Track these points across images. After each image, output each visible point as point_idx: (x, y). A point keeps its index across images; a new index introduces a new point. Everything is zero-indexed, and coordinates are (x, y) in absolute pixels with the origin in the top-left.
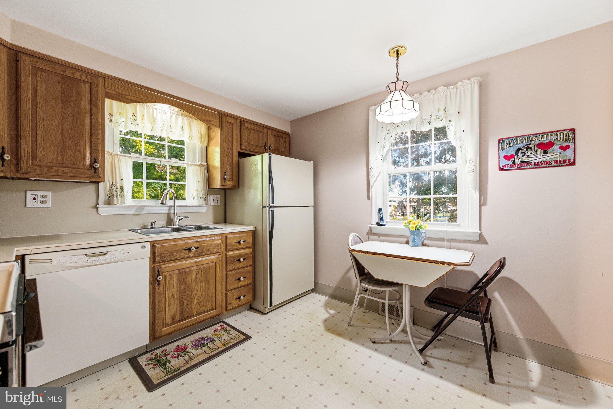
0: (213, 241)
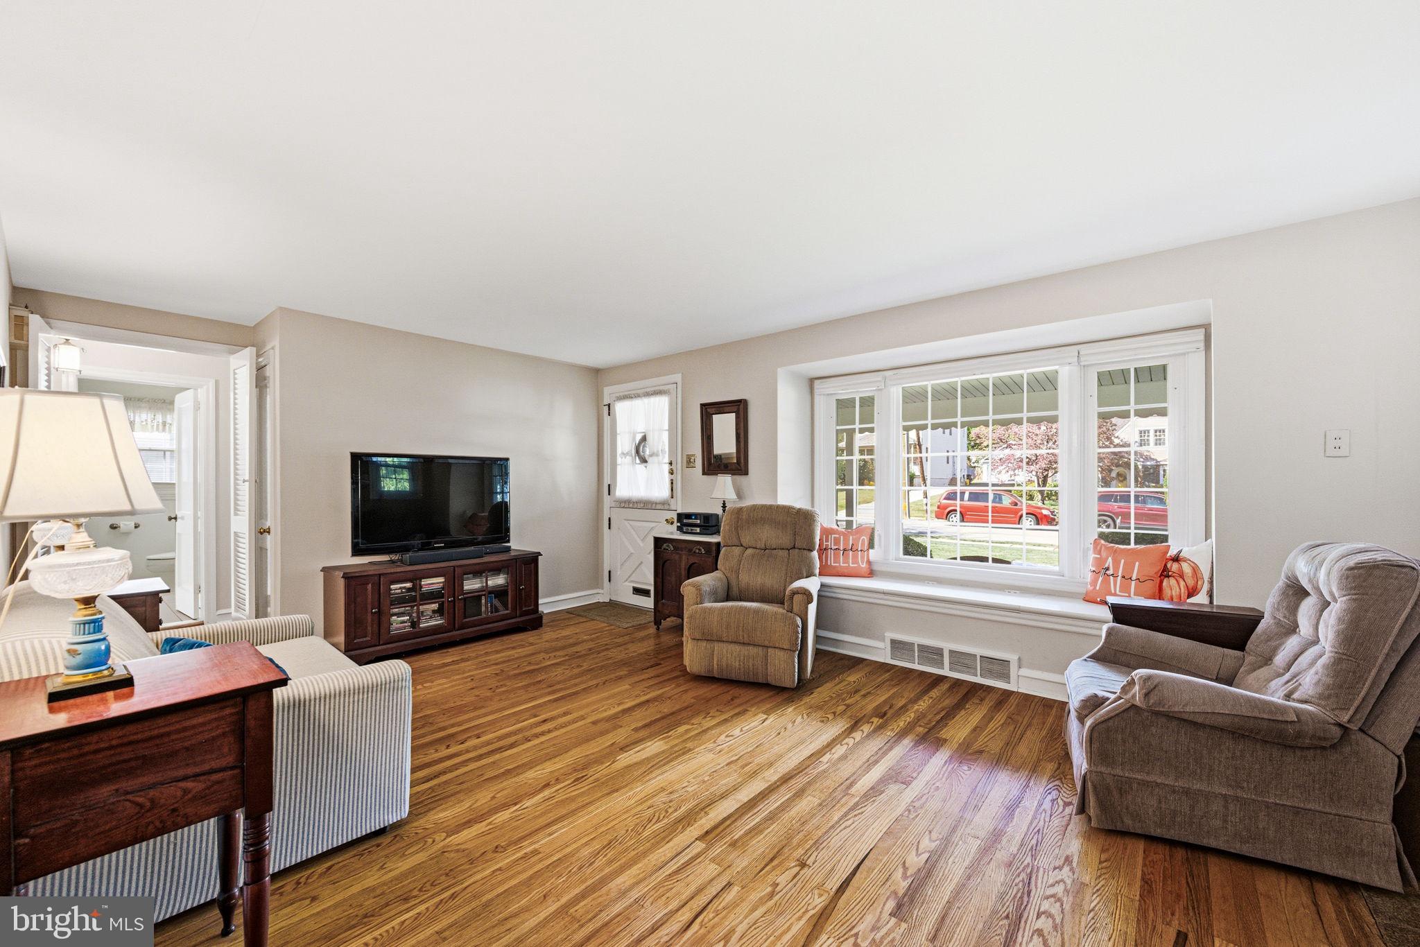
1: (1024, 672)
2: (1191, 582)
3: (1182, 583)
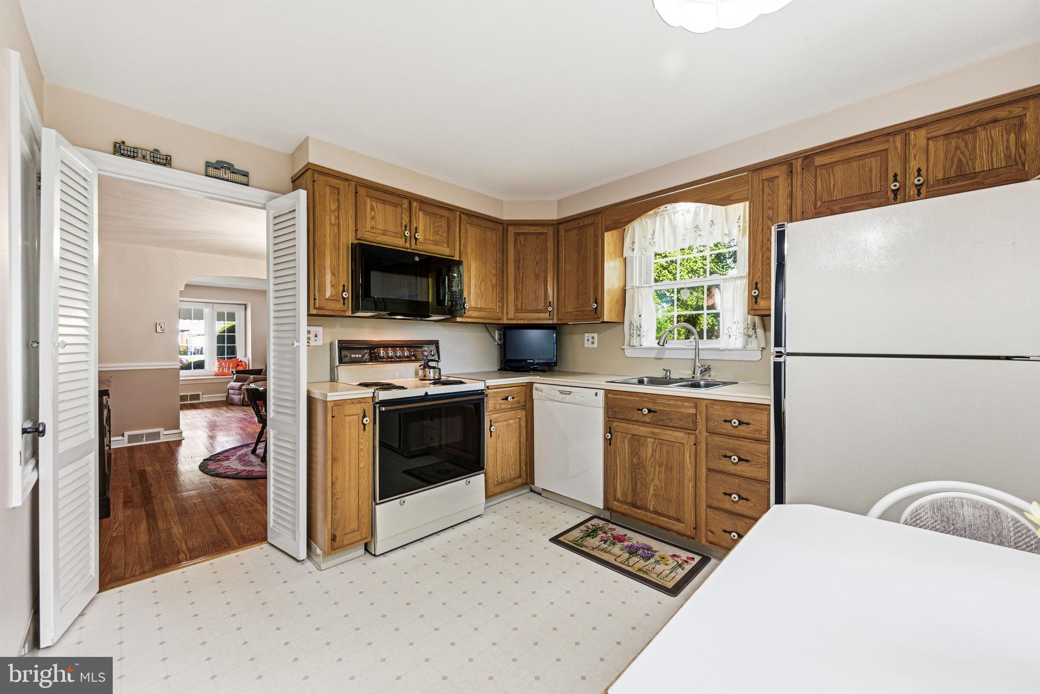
0: (678, 407)
1: (205, 397)
2: (244, 366)
3: (242, 367)
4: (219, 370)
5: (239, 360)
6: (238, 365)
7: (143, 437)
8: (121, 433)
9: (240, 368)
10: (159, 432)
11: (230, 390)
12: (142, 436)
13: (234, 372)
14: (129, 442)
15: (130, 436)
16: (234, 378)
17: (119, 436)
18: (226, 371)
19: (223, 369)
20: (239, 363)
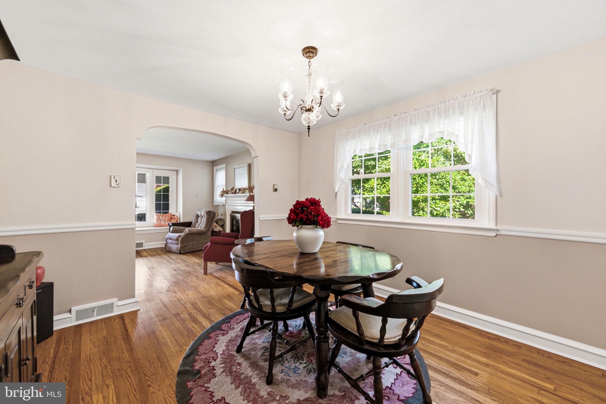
1: (147, 244)
2: (176, 219)
3: (175, 220)
4: (157, 222)
5: (173, 214)
6: (172, 219)
7: (94, 311)
8: (69, 309)
9: (174, 221)
10: (113, 304)
11: (168, 240)
12: (92, 310)
13: (171, 225)
14: (77, 319)
15: (78, 313)
16: (171, 229)
17: (67, 312)
18: (162, 223)
19: (160, 222)
20: (172, 217)
